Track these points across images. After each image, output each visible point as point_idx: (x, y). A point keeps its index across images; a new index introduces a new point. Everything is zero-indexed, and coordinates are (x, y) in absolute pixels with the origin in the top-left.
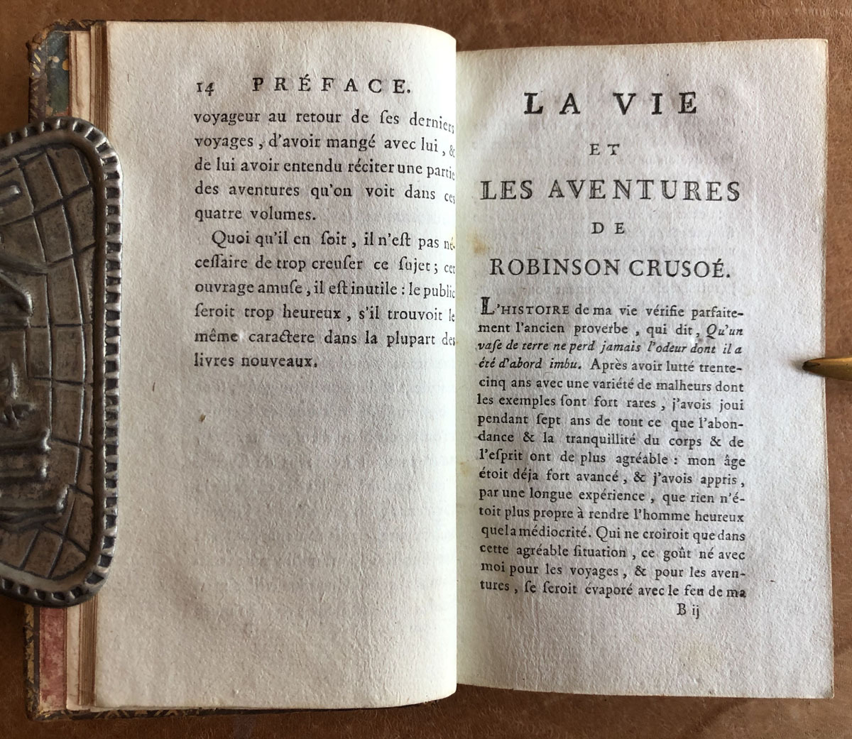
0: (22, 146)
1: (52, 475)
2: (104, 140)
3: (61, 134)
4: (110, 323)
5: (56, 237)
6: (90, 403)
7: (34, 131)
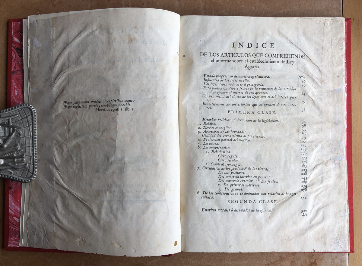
0: (19, 108)
1: (25, 161)
2: (33, 107)
3: (26, 106)
4: (35, 137)
5: (25, 122)
6: (32, 149)
7: (21, 106)
